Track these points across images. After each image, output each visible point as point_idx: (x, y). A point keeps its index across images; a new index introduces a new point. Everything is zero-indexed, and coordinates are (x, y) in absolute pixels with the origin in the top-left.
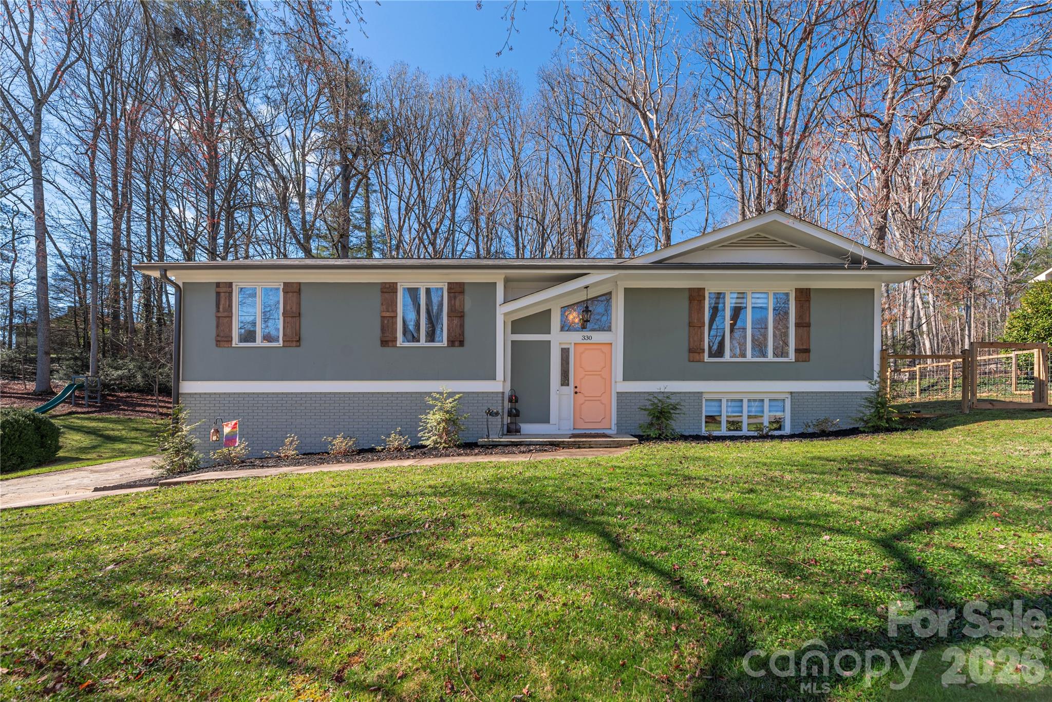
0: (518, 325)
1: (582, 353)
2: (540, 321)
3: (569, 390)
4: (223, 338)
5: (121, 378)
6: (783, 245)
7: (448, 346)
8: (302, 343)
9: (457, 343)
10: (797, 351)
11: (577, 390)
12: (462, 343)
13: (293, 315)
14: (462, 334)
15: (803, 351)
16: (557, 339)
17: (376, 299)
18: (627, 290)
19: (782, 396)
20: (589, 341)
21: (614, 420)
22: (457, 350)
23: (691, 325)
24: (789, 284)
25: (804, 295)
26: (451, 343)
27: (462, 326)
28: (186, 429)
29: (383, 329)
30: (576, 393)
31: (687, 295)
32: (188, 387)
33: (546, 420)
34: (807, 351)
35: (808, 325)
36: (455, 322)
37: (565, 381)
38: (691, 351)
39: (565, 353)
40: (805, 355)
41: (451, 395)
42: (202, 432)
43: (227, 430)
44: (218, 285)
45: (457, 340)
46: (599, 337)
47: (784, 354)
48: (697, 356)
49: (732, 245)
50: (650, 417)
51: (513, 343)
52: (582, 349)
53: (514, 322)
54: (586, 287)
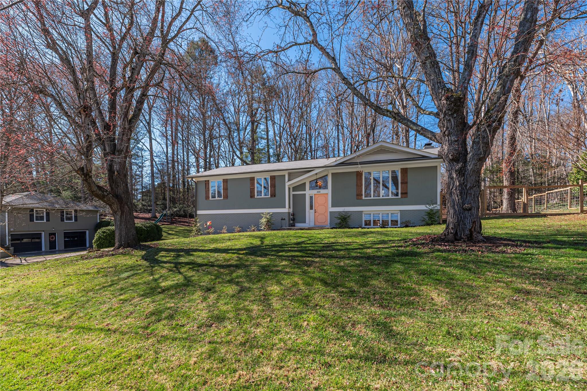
0: (295, 189)
1: (317, 198)
2: (302, 187)
3: (313, 211)
4: (207, 197)
5: (177, 211)
6: (392, 152)
8: (229, 198)
10: (402, 193)
12: (275, 196)
13: (226, 189)
14: (275, 193)
15: (405, 194)
16: (308, 192)
17: (249, 182)
18: (332, 173)
19: (397, 212)
20: (319, 193)
21: (329, 222)
22: (273, 198)
23: (357, 185)
24: (397, 167)
25: (404, 171)
26: (271, 196)
27: (275, 190)
28: (198, 224)
29: (251, 192)
30: (315, 212)
31: (356, 174)
32: (199, 212)
33: (305, 222)
34: (406, 193)
35: (407, 183)
36: (273, 189)
37: (311, 208)
38: (357, 195)
39: (311, 198)
40: (405, 195)
41: (269, 213)
42: (202, 225)
43: (208, 224)
44: (206, 181)
45: (273, 195)
46: (323, 191)
47: (397, 195)
48: (360, 197)
49: (371, 154)
50: (339, 221)
51: (293, 195)
52: (317, 196)
53: (293, 187)
54: (316, 174)
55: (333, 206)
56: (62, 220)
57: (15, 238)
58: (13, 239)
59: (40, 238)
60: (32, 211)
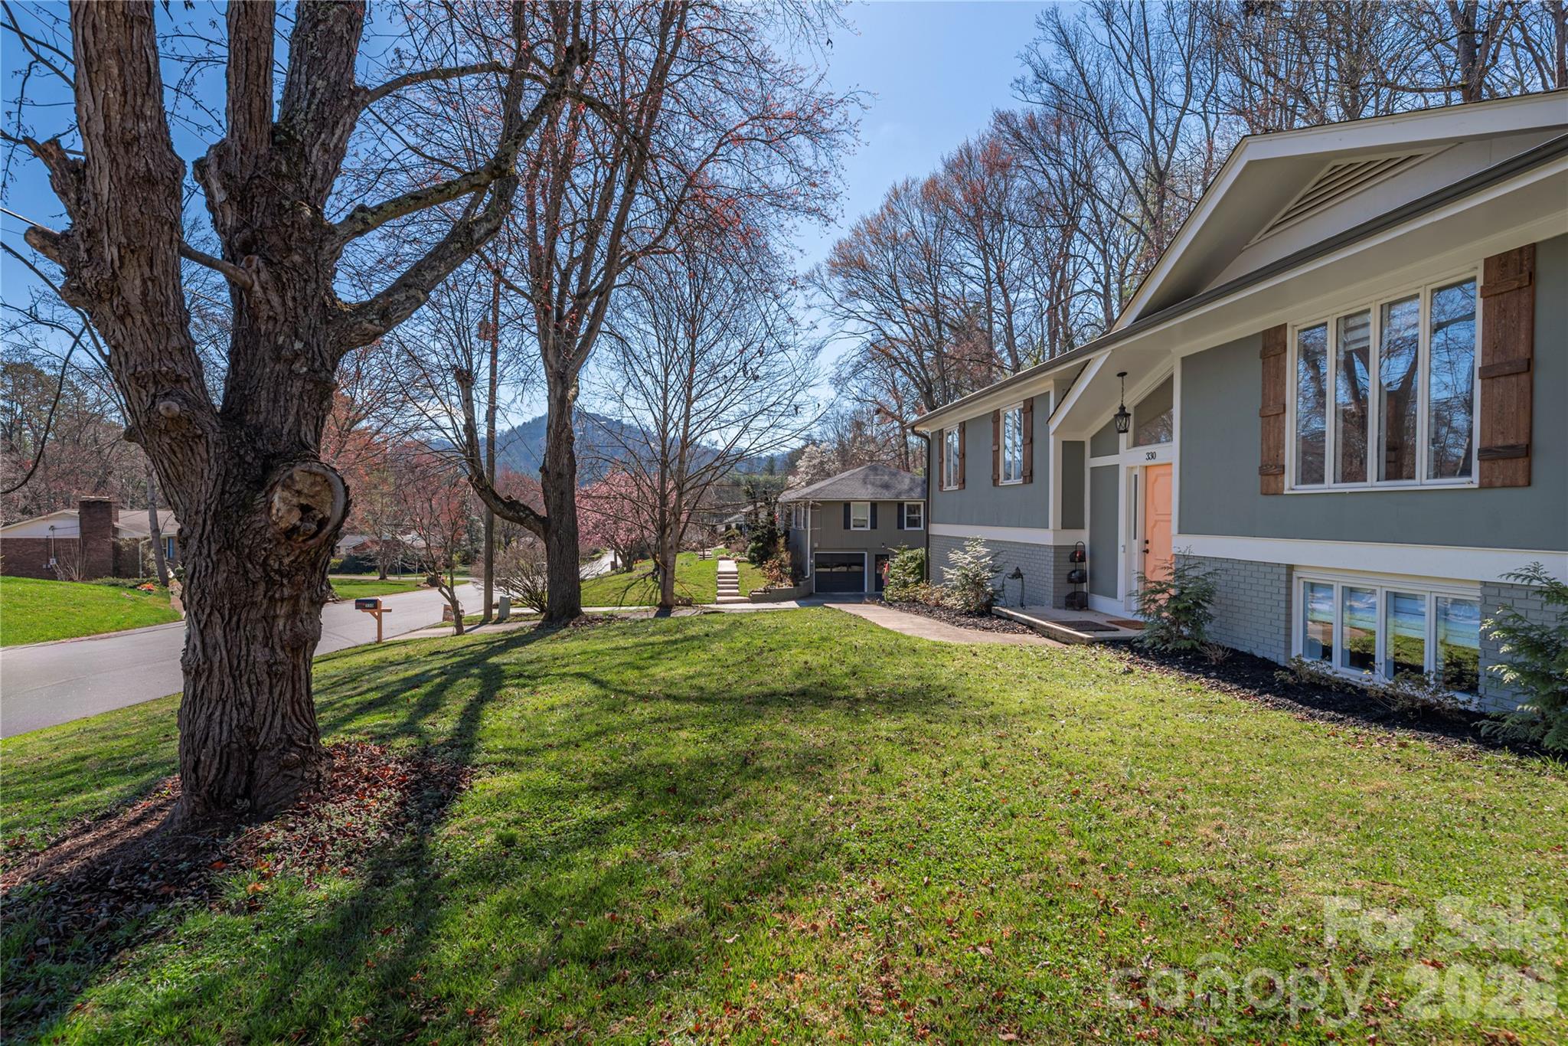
0: (1097, 444)
1: (1154, 482)
3: (1136, 546)
4: (941, 486)
7: (1024, 483)
8: (966, 484)
9: (1028, 478)
10: (1486, 453)
11: (1147, 547)
12: (1031, 478)
13: (962, 456)
14: (1031, 466)
16: (1125, 459)
18: (1185, 362)
22: (1028, 487)
23: (1263, 413)
25: (1510, 275)
26: (1025, 479)
27: (1031, 455)
29: (994, 465)
31: (1259, 348)
32: (932, 529)
33: (1114, 593)
34: (1519, 453)
35: (1523, 368)
36: (1026, 451)
38: (1263, 471)
40: (1511, 467)
44: (940, 432)
45: (1028, 475)
46: (1162, 453)
48: (1272, 482)
51: (1092, 471)
53: (1093, 439)
54: (1122, 375)
55: (1186, 527)
56: (901, 526)
57: (820, 561)
58: (818, 565)
59: (862, 565)
60: (847, 505)
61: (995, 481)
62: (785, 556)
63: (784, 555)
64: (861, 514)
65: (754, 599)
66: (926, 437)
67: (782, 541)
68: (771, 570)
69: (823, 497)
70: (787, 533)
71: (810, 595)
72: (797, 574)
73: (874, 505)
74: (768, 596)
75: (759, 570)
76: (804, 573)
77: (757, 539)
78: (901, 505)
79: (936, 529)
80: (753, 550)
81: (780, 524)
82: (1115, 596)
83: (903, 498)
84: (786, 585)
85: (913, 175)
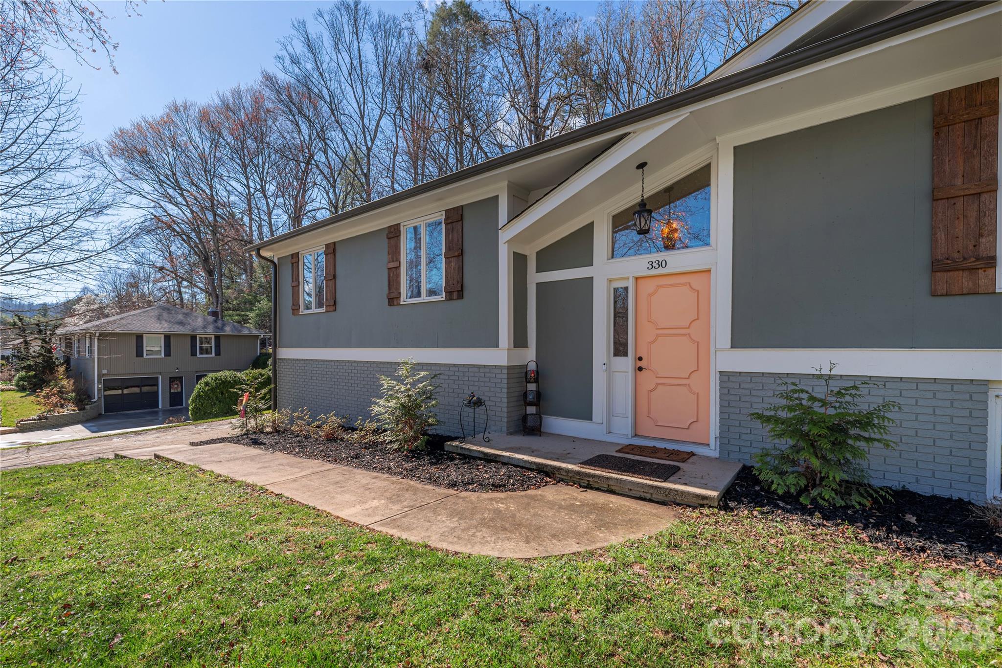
1: (651, 295)
3: (626, 364)
4: (296, 308)
7: (447, 300)
9: (455, 295)
11: (640, 364)
12: (461, 294)
13: (331, 278)
14: (461, 281)
16: (605, 273)
20: (660, 271)
21: (714, 430)
22: (456, 305)
23: (938, 195)
26: (449, 294)
29: (389, 285)
30: (640, 369)
31: (924, 117)
33: (587, 416)
36: (453, 264)
38: (940, 267)
39: (620, 298)
44: (292, 256)
45: (456, 291)
46: (680, 261)
48: (964, 280)
50: (785, 444)
51: (539, 285)
52: (648, 287)
53: (539, 254)
54: (642, 166)
55: (737, 342)
56: (194, 354)
57: (108, 385)
58: (106, 388)
59: (157, 385)
60: (139, 338)
61: (393, 299)
62: (67, 384)
63: (64, 382)
64: (154, 347)
65: (23, 428)
66: (272, 262)
67: (62, 369)
68: (47, 397)
69: (110, 329)
70: (67, 361)
71: (99, 417)
72: (83, 398)
73: (168, 338)
74: (43, 423)
75: (32, 398)
76: (90, 397)
77: (29, 368)
78: (193, 338)
79: (285, 353)
80: (22, 379)
81: (58, 354)
82: (589, 417)
83: (198, 332)
84: (69, 409)
85: (191, 99)
